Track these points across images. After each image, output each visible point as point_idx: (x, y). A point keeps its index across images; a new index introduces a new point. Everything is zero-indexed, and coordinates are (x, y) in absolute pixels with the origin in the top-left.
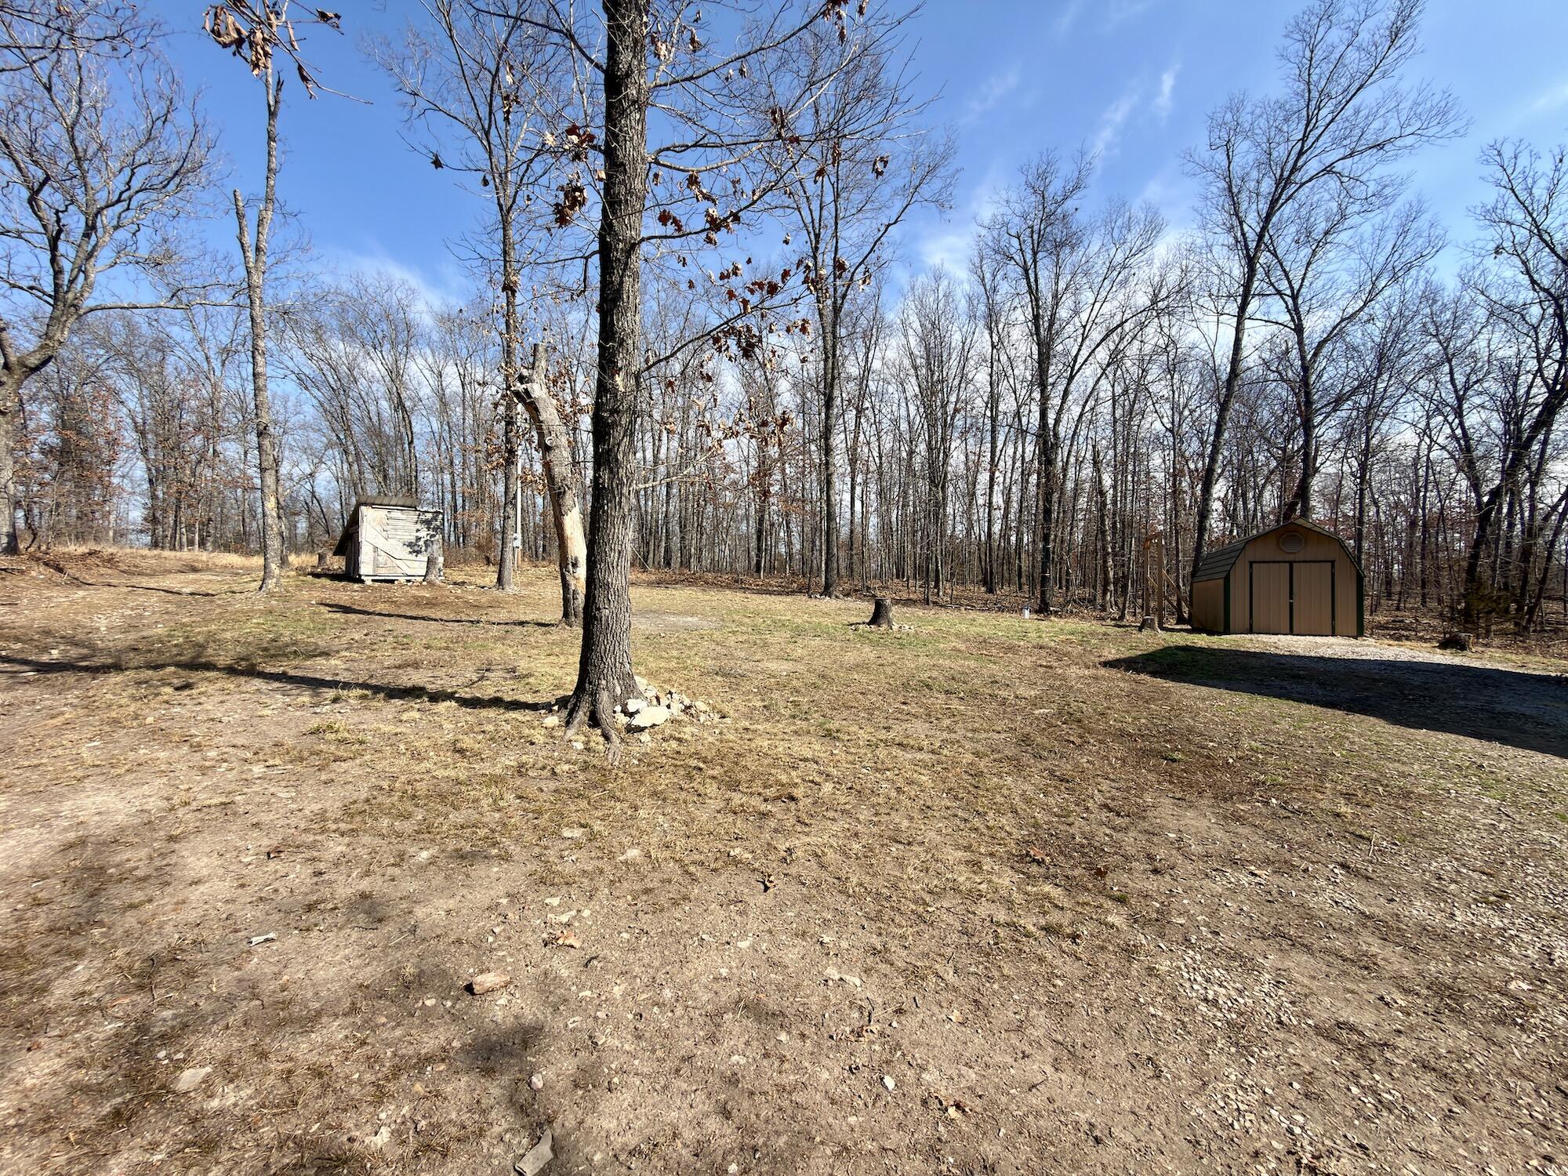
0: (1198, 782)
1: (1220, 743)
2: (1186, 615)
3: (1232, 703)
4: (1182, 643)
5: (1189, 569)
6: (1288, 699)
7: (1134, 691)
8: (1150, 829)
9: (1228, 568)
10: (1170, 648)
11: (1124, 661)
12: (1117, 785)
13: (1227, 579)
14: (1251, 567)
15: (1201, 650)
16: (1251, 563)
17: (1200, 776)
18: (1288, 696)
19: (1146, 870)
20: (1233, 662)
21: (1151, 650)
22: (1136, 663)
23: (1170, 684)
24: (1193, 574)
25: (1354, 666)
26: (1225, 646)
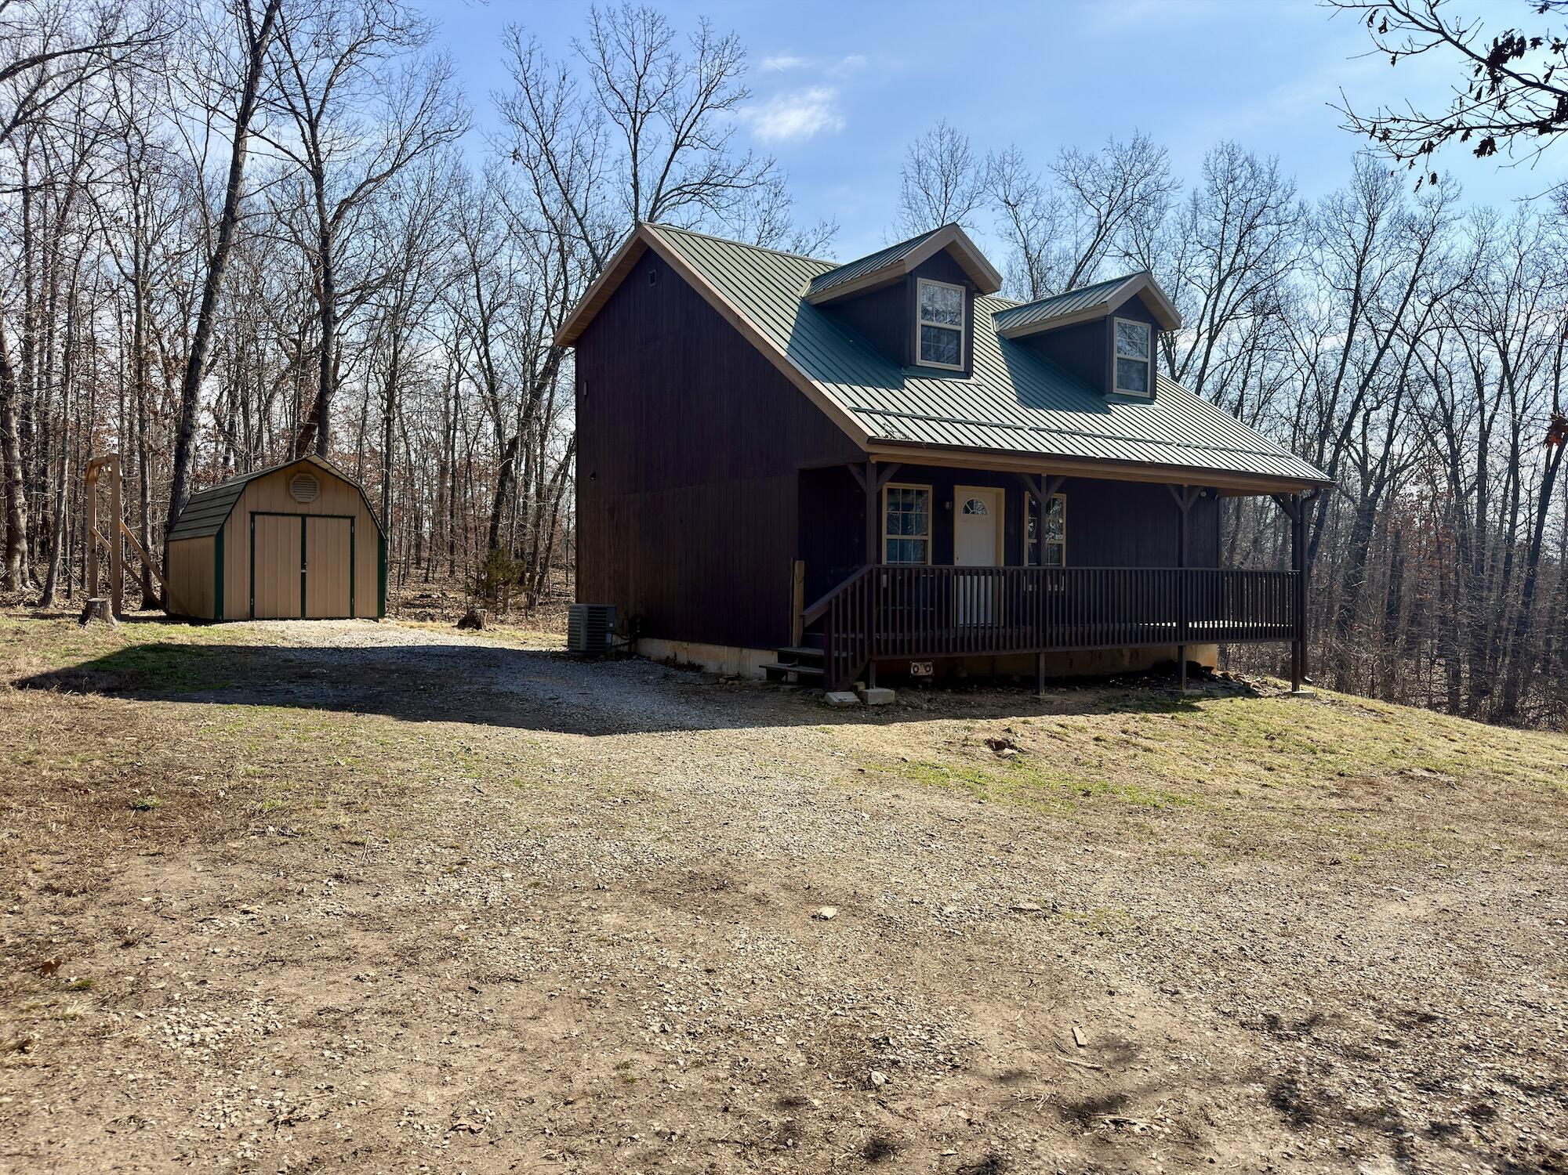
0: (179, 829)
1: (209, 775)
2: (158, 595)
3: (224, 721)
4: (152, 640)
5: (161, 518)
6: (294, 706)
7: (78, 721)
8: (117, 899)
9: (221, 520)
10: (134, 648)
11: (57, 675)
12: (63, 858)
13: (219, 538)
14: (253, 520)
15: (182, 648)
16: (253, 514)
17: (182, 820)
18: (293, 703)
19: (113, 948)
20: (227, 663)
21: (102, 654)
22: (77, 677)
23: (134, 705)
24: (169, 528)
25: (371, 656)
26: (216, 641)
